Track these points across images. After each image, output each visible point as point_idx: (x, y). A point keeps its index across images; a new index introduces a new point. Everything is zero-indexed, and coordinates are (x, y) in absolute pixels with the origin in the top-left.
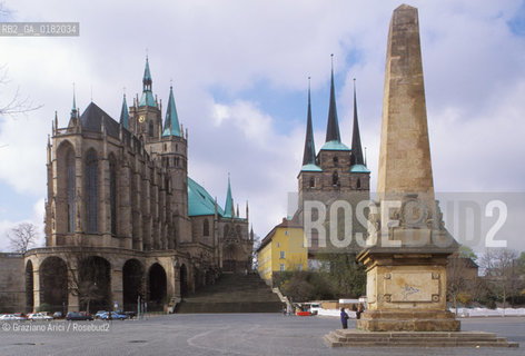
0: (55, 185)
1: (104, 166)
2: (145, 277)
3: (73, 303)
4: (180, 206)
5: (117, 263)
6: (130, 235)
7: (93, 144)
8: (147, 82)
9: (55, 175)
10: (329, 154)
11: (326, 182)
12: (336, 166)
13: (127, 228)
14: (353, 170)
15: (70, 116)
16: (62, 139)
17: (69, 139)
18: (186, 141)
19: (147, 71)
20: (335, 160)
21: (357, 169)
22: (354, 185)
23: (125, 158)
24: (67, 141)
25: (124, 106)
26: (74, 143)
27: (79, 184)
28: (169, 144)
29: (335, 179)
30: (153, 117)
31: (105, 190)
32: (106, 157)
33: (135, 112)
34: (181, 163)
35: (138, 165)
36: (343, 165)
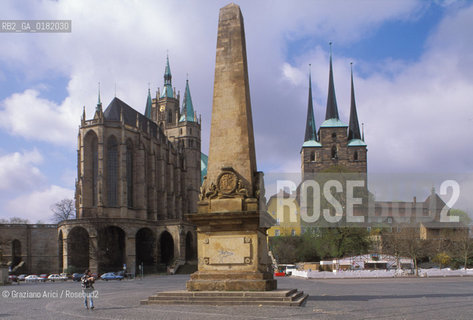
0: (82, 168)
1: (122, 149)
2: (157, 243)
3: (93, 266)
4: (194, 181)
5: (131, 231)
6: (145, 207)
7: (114, 132)
8: (168, 77)
9: (82, 159)
10: (328, 131)
11: (325, 156)
12: (335, 141)
13: (142, 202)
14: (352, 144)
15: (95, 110)
16: (88, 129)
17: (93, 129)
18: (200, 126)
19: (168, 68)
20: (334, 135)
21: (354, 143)
22: (351, 157)
23: (140, 142)
24: (92, 131)
25: (149, 98)
26: (97, 132)
27: (100, 165)
28: (184, 129)
29: (334, 152)
30: (172, 106)
31: (122, 169)
32: (123, 142)
33: (156, 103)
34: (195, 144)
35: (153, 147)
36: (341, 140)
